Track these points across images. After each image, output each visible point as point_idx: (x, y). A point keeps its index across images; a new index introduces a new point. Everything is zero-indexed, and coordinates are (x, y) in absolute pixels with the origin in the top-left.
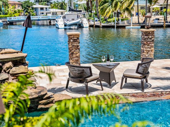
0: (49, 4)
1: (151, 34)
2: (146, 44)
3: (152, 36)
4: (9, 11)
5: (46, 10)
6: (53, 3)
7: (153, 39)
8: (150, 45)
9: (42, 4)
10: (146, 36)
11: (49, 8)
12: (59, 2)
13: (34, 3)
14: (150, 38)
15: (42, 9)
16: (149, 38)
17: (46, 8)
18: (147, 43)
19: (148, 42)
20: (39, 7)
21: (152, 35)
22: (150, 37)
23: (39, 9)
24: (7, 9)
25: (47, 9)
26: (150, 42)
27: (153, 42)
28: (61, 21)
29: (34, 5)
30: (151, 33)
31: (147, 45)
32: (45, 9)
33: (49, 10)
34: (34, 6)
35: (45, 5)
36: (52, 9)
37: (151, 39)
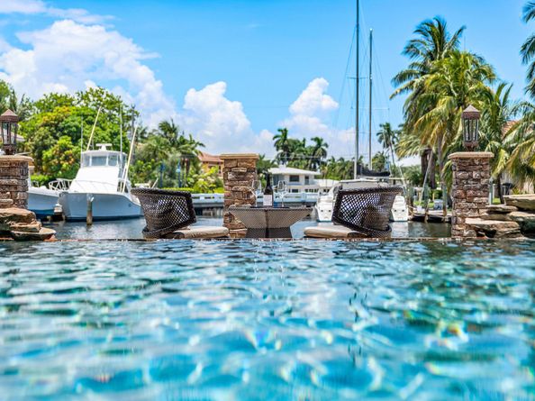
0: (317, 166)
1: (478, 167)
2: (463, 195)
3: (483, 174)
4: (201, 180)
5: (307, 183)
6: (328, 163)
7: (484, 182)
8: (476, 199)
9: (296, 166)
10: (460, 171)
11: (316, 177)
12: (346, 160)
13: (273, 161)
14: (474, 180)
15: (294, 178)
16: (470, 177)
17: (307, 178)
18: (466, 193)
19: (469, 189)
20: (286, 175)
21: (481, 170)
22: (475, 175)
23: (287, 179)
24: (195, 176)
25: (310, 180)
26: (475, 190)
27: (484, 191)
28: (327, 201)
29: (275, 166)
30: (477, 163)
31: (464, 201)
32: (302, 180)
33: (313, 183)
34: (273, 171)
35: (304, 169)
36: (325, 180)
37: (478, 180)
